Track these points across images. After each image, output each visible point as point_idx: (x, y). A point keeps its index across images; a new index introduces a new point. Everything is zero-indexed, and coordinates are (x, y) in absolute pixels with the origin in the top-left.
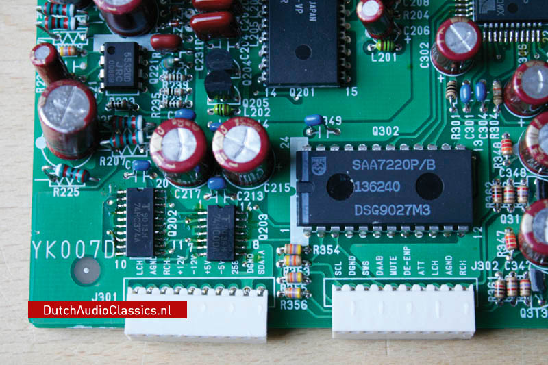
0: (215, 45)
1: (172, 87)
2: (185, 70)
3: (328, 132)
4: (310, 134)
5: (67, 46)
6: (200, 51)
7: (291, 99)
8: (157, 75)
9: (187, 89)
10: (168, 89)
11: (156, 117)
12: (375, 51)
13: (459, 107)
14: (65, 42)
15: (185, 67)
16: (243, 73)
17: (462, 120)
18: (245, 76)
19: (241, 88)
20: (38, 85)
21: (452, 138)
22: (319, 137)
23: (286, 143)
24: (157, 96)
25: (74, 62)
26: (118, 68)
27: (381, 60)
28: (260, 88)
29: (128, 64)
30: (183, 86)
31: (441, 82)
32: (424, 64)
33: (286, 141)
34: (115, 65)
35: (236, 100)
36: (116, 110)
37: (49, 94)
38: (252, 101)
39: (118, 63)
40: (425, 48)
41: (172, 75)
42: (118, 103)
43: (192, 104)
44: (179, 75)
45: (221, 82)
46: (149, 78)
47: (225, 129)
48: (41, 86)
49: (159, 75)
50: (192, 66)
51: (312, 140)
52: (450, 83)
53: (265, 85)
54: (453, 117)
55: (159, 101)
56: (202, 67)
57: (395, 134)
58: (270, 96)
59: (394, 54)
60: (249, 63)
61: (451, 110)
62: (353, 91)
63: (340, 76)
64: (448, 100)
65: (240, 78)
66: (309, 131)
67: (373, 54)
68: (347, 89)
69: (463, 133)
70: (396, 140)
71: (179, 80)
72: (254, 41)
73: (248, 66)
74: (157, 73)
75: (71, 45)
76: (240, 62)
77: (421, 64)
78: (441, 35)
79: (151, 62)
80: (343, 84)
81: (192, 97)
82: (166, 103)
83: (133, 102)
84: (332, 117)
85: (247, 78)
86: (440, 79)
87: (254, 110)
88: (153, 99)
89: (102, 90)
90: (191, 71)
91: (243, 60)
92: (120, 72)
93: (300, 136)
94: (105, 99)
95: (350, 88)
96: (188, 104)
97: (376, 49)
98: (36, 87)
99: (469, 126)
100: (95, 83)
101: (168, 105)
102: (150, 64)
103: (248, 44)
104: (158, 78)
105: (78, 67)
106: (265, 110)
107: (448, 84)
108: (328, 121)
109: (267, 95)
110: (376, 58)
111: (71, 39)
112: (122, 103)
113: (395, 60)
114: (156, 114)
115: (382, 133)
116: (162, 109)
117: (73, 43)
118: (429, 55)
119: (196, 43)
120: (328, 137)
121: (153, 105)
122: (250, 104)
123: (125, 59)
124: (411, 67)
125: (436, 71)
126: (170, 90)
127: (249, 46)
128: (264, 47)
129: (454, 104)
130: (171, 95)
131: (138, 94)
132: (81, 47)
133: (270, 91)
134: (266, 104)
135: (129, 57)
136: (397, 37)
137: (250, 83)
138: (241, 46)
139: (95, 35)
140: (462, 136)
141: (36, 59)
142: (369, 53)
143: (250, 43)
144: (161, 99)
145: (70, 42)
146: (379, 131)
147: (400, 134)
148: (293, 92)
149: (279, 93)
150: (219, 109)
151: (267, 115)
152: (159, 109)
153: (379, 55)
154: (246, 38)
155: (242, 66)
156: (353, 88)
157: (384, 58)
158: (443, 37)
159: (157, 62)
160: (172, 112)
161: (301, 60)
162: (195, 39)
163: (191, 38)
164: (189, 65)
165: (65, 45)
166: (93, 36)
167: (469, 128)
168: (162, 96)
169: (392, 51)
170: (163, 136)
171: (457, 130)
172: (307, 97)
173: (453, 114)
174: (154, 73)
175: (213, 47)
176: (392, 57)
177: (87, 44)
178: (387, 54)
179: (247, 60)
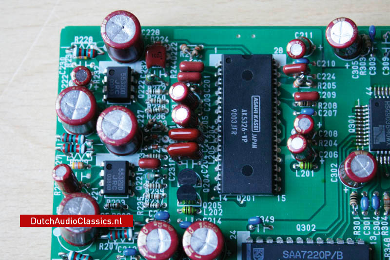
0: (183, 162)
1: (152, 193)
2: (162, 181)
3: (264, 228)
4: (251, 229)
5: (77, 162)
6: (172, 166)
7: (238, 203)
8: (141, 184)
9: (163, 194)
10: (149, 194)
11: (140, 214)
12: (299, 169)
13: (359, 211)
14: (76, 158)
15: (162, 178)
16: (203, 183)
17: (362, 221)
18: (205, 186)
19: (202, 194)
20: (56, 190)
21: (354, 234)
22: (258, 231)
23: (234, 235)
24: (142, 199)
25: (82, 173)
26: (114, 180)
27: (302, 176)
28: (216, 194)
29: (121, 177)
30: (160, 192)
31: (346, 192)
32: (334, 179)
33: (234, 234)
34: (112, 177)
35: (198, 203)
36: (111, 209)
37: (65, 204)
38: (210, 204)
39: (114, 176)
40: (334, 167)
41: (152, 184)
42: (113, 205)
43: (166, 205)
44: (158, 185)
45: (188, 193)
46: (135, 186)
47: (192, 230)
48: (58, 190)
49: (143, 183)
50: (166, 178)
51: (253, 233)
52: (353, 193)
53: (219, 192)
54: (355, 218)
55: (143, 202)
56: (174, 178)
57: (313, 230)
58: (222, 200)
59: (312, 172)
60: (207, 176)
61: (353, 213)
62: (283, 197)
63: (274, 187)
64: (351, 207)
65: (201, 187)
66: (250, 227)
67: (297, 171)
68: (278, 196)
69: (362, 230)
70: (314, 234)
71: (158, 188)
72: (212, 160)
73: (207, 178)
74: (142, 182)
75: (80, 161)
76: (201, 175)
77: (332, 179)
78: (348, 163)
79: (138, 174)
80: (275, 193)
81: (166, 200)
82: (148, 205)
83: (124, 203)
84: (268, 217)
85: (206, 187)
86: (346, 190)
87: (211, 211)
88: (138, 201)
89: (102, 194)
90: (166, 181)
91: (203, 174)
92: (115, 183)
93: (244, 230)
94: (104, 201)
95: (281, 196)
96: (164, 205)
97: (299, 168)
98: (54, 191)
99: (367, 226)
100: (97, 189)
101: (149, 206)
102: (136, 176)
103: (207, 162)
104: (142, 186)
105: (84, 176)
106: (219, 210)
107: (351, 195)
108: (265, 220)
109: (220, 200)
110: (299, 174)
111: (80, 156)
112: (116, 205)
113: (313, 175)
114: (140, 212)
115: (303, 229)
116: (145, 209)
117: (81, 159)
118: (337, 173)
119: (170, 161)
120: (264, 231)
121: (138, 206)
122: (208, 206)
123: (119, 173)
124: (325, 181)
125: (342, 185)
126: (151, 195)
127: (207, 164)
128: (219, 165)
129: (355, 209)
130: (151, 199)
131: (127, 197)
132: (87, 163)
133: (223, 197)
134: (219, 206)
135: (122, 172)
136: (314, 159)
137: (208, 190)
138: (202, 164)
139: (97, 154)
140: (362, 233)
141: (56, 176)
142: (294, 170)
143: (209, 162)
144: (144, 201)
145: (79, 159)
146: (301, 228)
147: (317, 230)
148: (239, 198)
149: (230, 198)
150: (186, 210)
151: (220, 214)
152: (143, 209)
153: (301, 172)
154: (206, 157)
155: (203, 178)
156: (283, 196)
157: (305, 175)
158: (349, 165)
159: (142, 174)
160: (151, 211)
161: (246, 177)
162: (169, 158)
163: (166, 157)
164: (165, 177)
165: (76, 160)
166: (95, 154)
167: (367, 227)
168: (145, 199)
169: (311, 169)
170: (147, 234)
171: (358, 228)
172: (249, 202)
173: (355, 216)
174: (139, 182)
175: (182, 163)
176: (311, 174)
177: (91, 160)
178: (307, 171)
179: (207, 174)
